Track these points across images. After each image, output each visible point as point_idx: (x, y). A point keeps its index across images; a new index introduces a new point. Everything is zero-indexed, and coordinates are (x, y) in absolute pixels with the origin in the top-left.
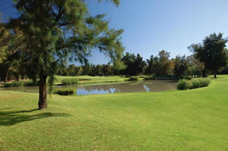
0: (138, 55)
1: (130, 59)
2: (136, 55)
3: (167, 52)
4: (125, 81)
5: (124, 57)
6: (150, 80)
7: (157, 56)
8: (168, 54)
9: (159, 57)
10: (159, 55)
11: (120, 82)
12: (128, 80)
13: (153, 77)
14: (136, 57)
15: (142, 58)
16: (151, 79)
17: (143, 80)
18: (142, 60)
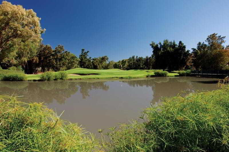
0: (180, 42)
1: (168, 49)
2: (177, 43)
3: (220, 36)
4: (147, 76)
5: (161, 45)
6: (186, 76)
7: (203, 43)
8: (221, 38)
9: (207, 43)
10: (207, 41)
11: (134, 78)
12: (152, 76)
13: (192, 72)
14: (177, 45)
15: (184, 47)
16: (188, 75)
17: (176, 76)
18: (185, 50)
